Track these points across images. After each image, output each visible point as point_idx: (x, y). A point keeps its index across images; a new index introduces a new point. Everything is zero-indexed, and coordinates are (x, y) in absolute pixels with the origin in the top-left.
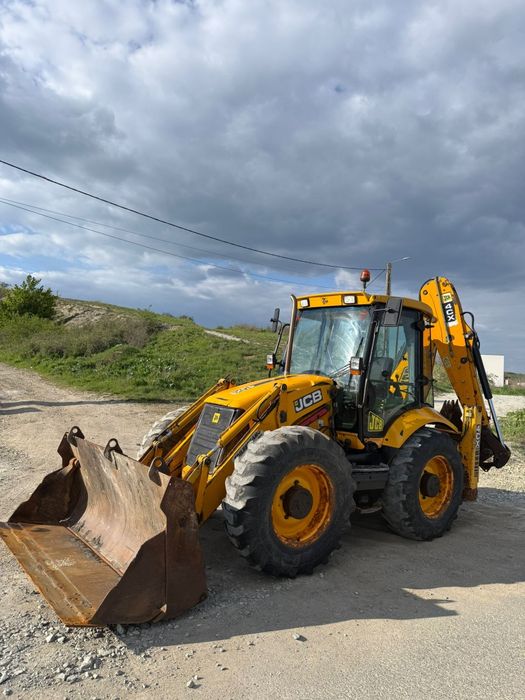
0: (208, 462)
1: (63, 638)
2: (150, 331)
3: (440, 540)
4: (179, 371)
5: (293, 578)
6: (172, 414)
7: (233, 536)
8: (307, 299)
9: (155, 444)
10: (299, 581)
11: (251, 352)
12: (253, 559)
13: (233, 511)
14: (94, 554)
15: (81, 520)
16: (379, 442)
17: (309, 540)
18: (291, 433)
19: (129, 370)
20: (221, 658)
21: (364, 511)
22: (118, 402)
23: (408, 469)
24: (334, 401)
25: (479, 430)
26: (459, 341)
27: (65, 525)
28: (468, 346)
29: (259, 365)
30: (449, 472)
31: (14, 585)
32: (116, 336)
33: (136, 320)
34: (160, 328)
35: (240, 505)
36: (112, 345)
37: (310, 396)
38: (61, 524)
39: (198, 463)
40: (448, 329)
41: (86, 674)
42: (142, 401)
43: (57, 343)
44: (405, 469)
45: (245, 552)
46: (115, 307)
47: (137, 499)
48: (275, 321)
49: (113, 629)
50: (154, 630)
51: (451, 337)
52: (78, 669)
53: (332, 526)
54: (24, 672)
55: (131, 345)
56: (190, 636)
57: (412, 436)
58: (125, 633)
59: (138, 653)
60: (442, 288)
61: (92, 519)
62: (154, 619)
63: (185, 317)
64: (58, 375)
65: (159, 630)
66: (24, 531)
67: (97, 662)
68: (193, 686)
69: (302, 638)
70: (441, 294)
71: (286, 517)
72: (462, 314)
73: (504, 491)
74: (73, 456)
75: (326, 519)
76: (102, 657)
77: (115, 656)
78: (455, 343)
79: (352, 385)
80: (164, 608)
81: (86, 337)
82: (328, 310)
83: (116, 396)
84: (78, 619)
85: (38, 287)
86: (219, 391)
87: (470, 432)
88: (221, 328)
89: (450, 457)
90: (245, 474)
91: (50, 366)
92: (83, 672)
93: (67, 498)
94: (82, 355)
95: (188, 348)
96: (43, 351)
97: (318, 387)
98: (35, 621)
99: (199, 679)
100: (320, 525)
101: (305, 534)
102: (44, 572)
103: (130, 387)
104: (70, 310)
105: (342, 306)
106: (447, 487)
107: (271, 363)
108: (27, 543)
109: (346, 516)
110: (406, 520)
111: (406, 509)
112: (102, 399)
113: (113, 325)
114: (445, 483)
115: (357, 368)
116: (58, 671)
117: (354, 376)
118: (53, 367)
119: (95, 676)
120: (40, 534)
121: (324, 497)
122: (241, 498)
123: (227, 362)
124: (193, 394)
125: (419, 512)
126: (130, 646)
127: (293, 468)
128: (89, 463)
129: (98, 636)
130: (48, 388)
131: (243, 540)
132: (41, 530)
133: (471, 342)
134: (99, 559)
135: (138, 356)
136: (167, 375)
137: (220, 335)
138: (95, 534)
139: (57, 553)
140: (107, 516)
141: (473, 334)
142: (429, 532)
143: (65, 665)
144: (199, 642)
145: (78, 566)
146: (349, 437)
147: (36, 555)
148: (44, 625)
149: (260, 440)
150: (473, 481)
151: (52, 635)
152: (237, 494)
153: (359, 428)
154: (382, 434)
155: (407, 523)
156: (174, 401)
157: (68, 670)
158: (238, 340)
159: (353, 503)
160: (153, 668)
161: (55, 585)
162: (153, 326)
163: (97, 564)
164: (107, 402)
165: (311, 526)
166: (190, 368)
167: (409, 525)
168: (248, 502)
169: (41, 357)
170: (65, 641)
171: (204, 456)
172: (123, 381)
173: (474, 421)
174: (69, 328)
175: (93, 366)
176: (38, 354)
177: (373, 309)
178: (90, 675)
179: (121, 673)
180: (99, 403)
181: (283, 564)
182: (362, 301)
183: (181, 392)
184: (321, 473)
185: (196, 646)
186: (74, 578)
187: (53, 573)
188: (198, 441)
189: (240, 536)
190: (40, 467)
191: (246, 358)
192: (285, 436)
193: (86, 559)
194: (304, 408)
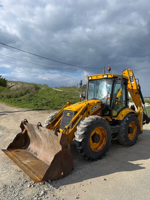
0: (69, 128)
1: (33, 186)
2: (36, 89)
3: (134, 146)
4: (47, 101)
5: (96, 161)
6: (53, 114)
7: (78, 149)
8: (91, 77)
9: (50, 123)
10: (98, 161)
11: (67, 94)
12: (85, 156)
13: (78, 142)
14: (36, 158)
15: (29, 147)
16: (116, 119)
17: (100, 149)
18: (94, 118)
19: (32, 101)
20: (83, 188)
21: (114, 139)
22: (30, 110)
23: (125, 126)
24: (102, 107)
25: (143, 113)
26: (135, 88)
27: (24, 149)
28: (137, 89)
29: (70, 98)
30: (135, 126)
31: (13, 169)
32: (26, 91)
33: (31, 86)
34: (39, 88)
35: (80, 140)
36: (26, 94)
37: (96, 106)
38: (23, 149)
39: (65, 128)
40: (131, 84)
41: (43, 197)
42: (37, 110)
43: (9, 94)
44: (124, 126)
45: (82, 154)
46: (24, 83)
47: (49, 140)
48: (81, 84)
49: (47, 181)
50: (60, 181)
51: (132, 87)
52: (40, 195)
53: (106, 144)
54: (23, 198)
55: (31, 93)
56: (71, 181)
57: (125, 116)
58: (51, 182)
59: (57, 188)
60: (129, 72)
61: (32, 147)
62: (60, 177)
63: (45, 85)
64: (11, 103)
65: (61, 180)
66: (12, 152)
67: (45, 193)
68: (77, 198)
69: (105, 180)
70: (129, 74)
71: (93, 143)
72: (135, 80)
73: (146, 130)
74: (25, 128)
75: (104, 143)
76: (46, 191)
77: (51, 190)
78: (134, 88)
79: (107, 102)
80: (62, 174)
81: (17, 92)
82: (98, 80)
83: (29, 109)
84: (37, 179)
85: (1, 78)
86: (68, 106)
87: (140, 114)
88: (56, 88)
89: (136, 122)
90: (81, 131)
91: (8, 101)
92: (42, 196)
93: (24, 141)
94: (17, 97)
95: (48, 94)
96: (5, 97)
97: (98, 104)
98: (23, 180)
99: (78, 195)
100: (103, 144)
101: (98, 147)
102: (22, 165)
103: (33, 106)
104: (11, 84)
105: (103, 79)
106: (135, 130)
107: (81, 97)
108: (14, 155)
109: (110, 141)
110: (125, 141)
111: (125, 138)
112: (25, 110)
113: (25, 88)
114: (134, 129)
115: (109, 97)
116: (34, 196)
117: (108, 100)
118: (9, 101)
119: (46, 197)
120: (18, 152)
121: (103, 136)
122: (81, 138)
123: (60, 97)
124: (52, 107)
125: (128, 138)
126: (54, 186)
127: (95, 128)
128: (30, 130)
129: (43, 184)
130: (8, 107)
131: (82, 151)
132: (17, 151)
133: (138, 88)
134: (37, 159)
135: (34, 97)
136: (43, 102)
137: (57, 90)
138: (34, 151)
139: (25, 158)
140: (38, 146)
141: (139, 85)
142: (131, 144)
143: (36, 194)
144: (74, 183)
145: (32, 162)
146: (107, 118)
147: (18, 159)
148: (26, 182)
149: (84, 120)
150: (141, 129)
151: (29, 185)
152: (79, 137)
153: (110, 115)
154: (116, 116)
155: (125, 142)
156: (47, 109)
157: (37, 196)
158: (63, 91)
159: (111, 137)
160: (63, 193)
161: (27, 169)
162: (37, 88)
163: (37, 161)
164: (27, 111)
165: (100, 145)
166: (50, 100)
167: (126, 142)
168: (83, 139)
169: (5, 98)
170: (34, 186)
171: (67, 126)
172: (31, 104)
173: (141, 111)
174: (12, 89)
175: (21, 100)
176: (4, 98)
177: (113, 79)
178: (45, 197)
179: (54, 196)
180: (25, 111)
181: (94, 157)
182: (109, 76)
183: (49, 107)
184: (102, 129)
185: (75, 184)
186: (32, 166)
187: (25, 165)
188: (63, 121)
189: (81, 150)
190: (11, 132)
191: (66, 96)
192: (92, 119)
193: (34, 160)
194: (94, 110)
